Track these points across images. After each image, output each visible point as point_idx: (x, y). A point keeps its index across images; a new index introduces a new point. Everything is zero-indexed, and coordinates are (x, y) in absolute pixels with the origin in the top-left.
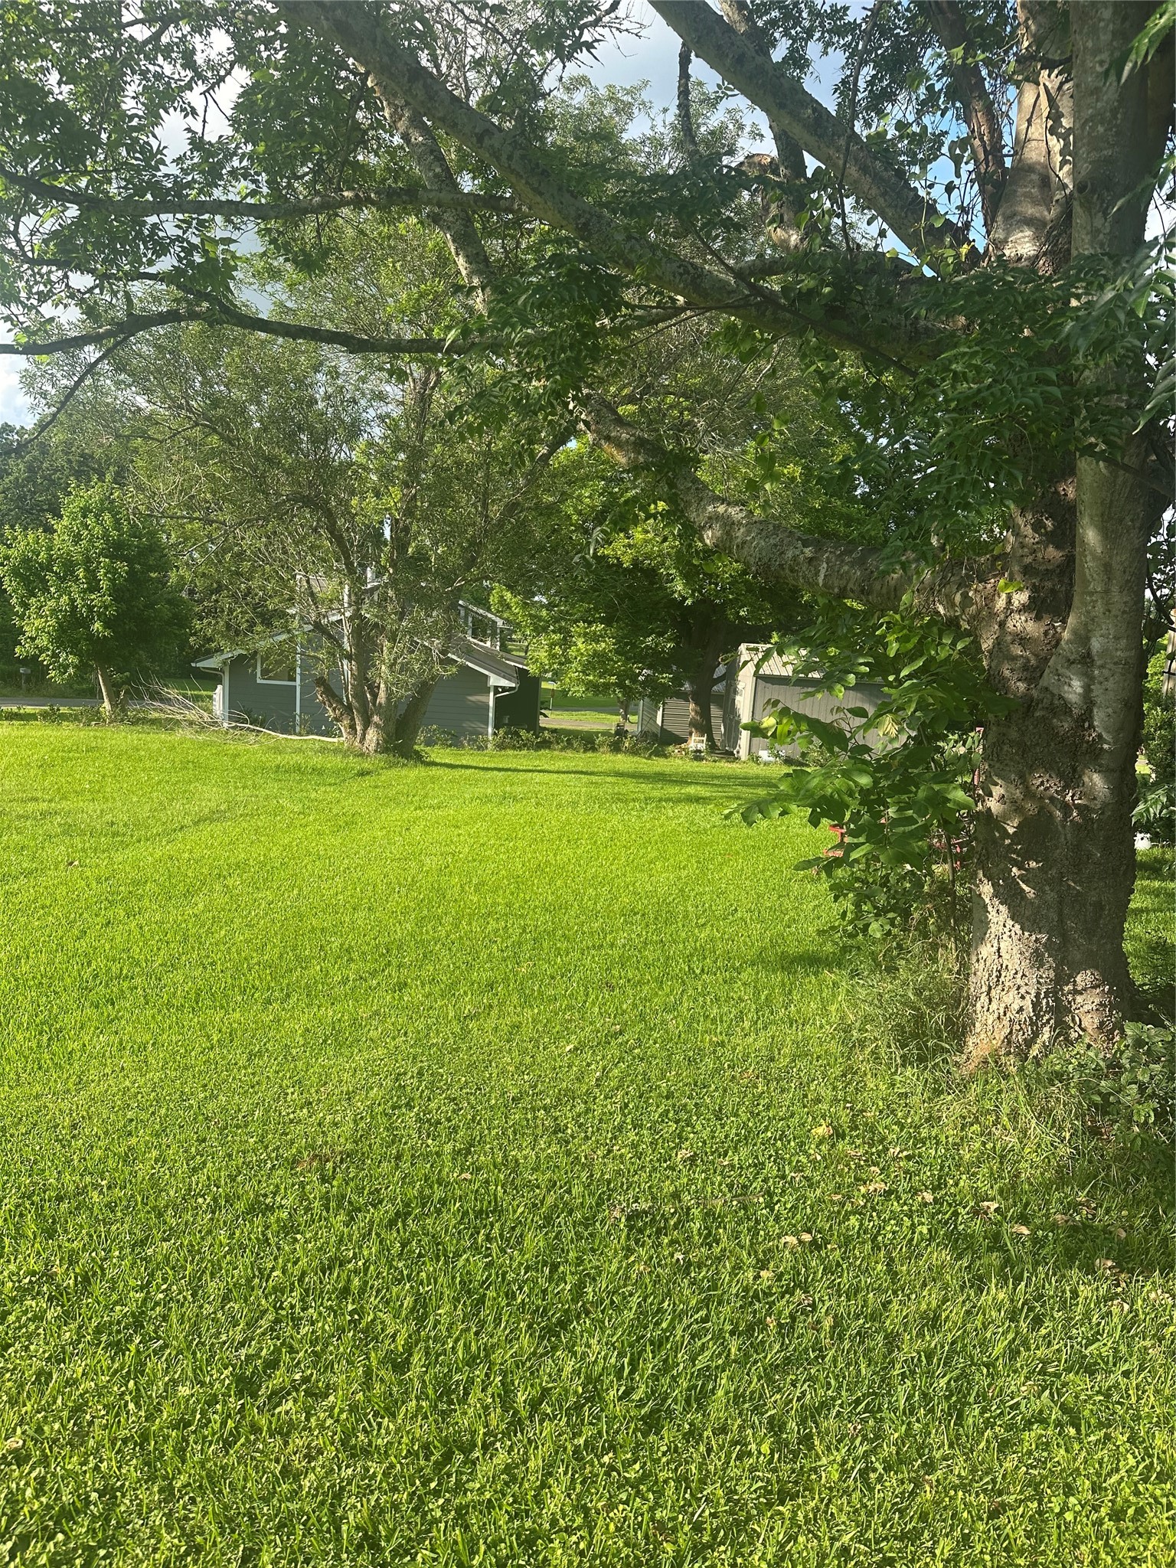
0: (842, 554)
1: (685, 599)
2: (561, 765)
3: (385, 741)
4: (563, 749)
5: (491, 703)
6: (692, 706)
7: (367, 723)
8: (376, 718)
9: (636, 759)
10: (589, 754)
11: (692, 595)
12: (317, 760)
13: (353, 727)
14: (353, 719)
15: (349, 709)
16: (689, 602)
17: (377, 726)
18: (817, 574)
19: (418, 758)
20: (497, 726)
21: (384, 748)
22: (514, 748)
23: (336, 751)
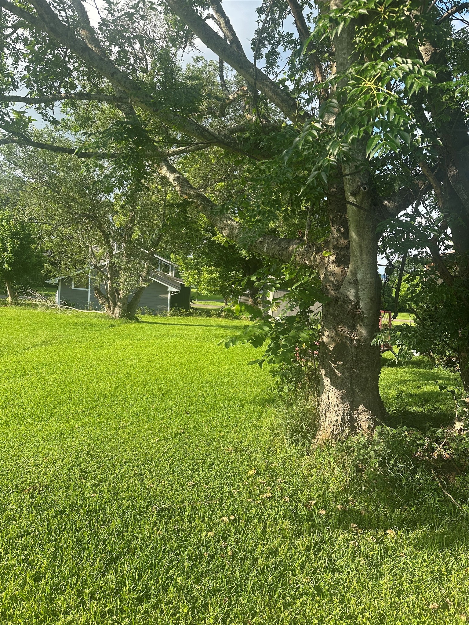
0: (272, 240)
1: (246, 257)
2: (196, 322)
3: (123, 313)
4: (197, 316)
5: (169, 298)
6: (250, 299)
7: (115, 305)
8: (119, 304)
9: (227, 320)
10: (208, 318)
11: (249, 256)
12: (93, 321)
13: (109, 307)
14: (109, 304)
15: (108, 300)
16: (248, 258)
17: (119, 307)
18: (263, 248)
19: (137, 320)
20: (171, 307)
21: (122, 316)
22: (178, 315)
23: (102, 317)
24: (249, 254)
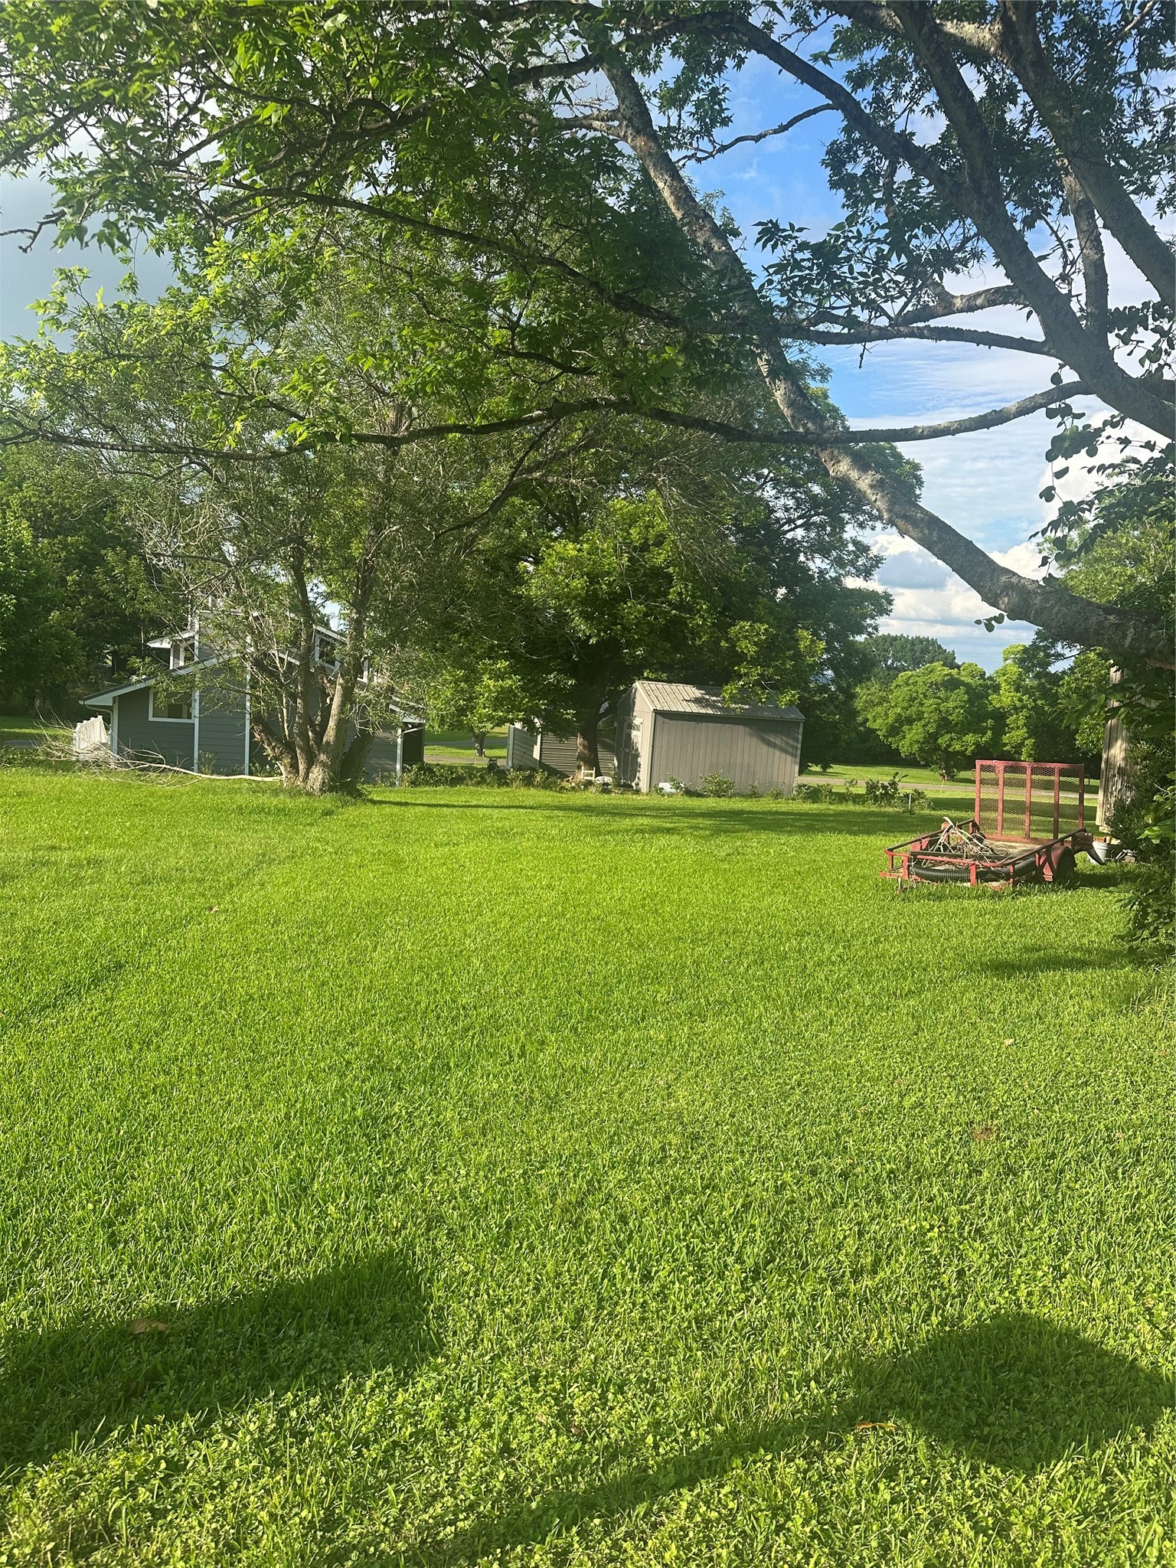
1: (590, 637)
3: (332, 779)
5: (399, 741)
6: (579, 740)
7: (311, 762)
8: (323, 757)
9: (548, 792)
13: (294, 766)
14: (294, 758)
16: (593, 641)
17: (324, 765)
19: (359, 795)
21: (329, 787)
23: (276, 792)
24: (599, 631)
